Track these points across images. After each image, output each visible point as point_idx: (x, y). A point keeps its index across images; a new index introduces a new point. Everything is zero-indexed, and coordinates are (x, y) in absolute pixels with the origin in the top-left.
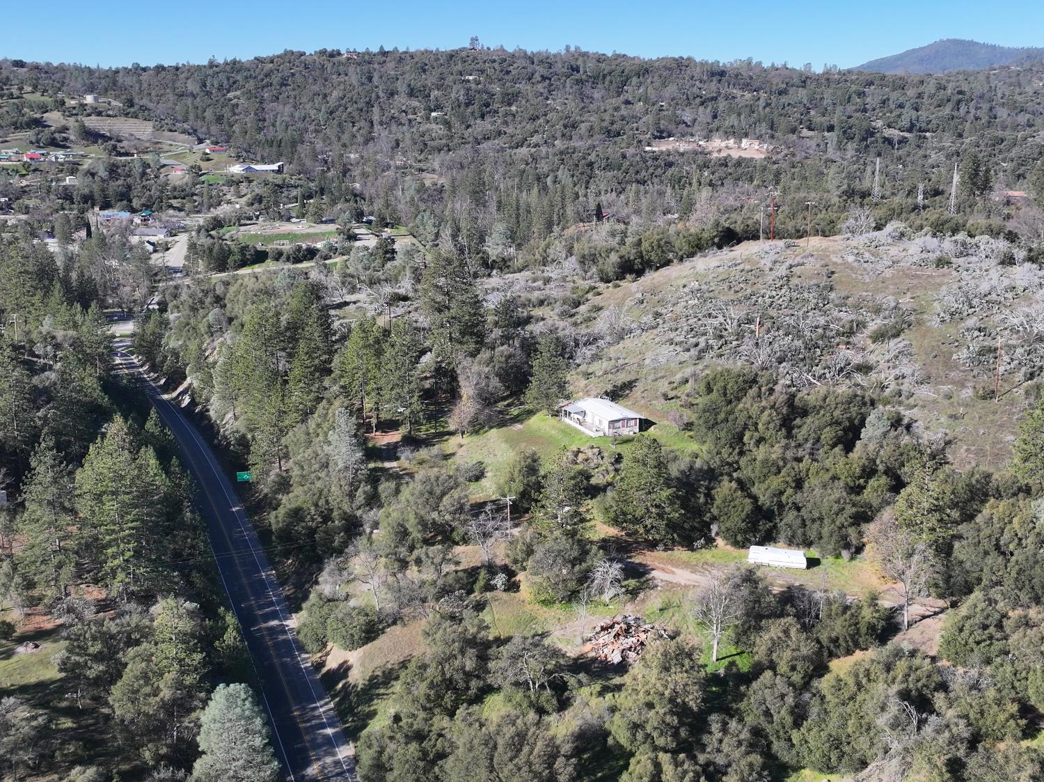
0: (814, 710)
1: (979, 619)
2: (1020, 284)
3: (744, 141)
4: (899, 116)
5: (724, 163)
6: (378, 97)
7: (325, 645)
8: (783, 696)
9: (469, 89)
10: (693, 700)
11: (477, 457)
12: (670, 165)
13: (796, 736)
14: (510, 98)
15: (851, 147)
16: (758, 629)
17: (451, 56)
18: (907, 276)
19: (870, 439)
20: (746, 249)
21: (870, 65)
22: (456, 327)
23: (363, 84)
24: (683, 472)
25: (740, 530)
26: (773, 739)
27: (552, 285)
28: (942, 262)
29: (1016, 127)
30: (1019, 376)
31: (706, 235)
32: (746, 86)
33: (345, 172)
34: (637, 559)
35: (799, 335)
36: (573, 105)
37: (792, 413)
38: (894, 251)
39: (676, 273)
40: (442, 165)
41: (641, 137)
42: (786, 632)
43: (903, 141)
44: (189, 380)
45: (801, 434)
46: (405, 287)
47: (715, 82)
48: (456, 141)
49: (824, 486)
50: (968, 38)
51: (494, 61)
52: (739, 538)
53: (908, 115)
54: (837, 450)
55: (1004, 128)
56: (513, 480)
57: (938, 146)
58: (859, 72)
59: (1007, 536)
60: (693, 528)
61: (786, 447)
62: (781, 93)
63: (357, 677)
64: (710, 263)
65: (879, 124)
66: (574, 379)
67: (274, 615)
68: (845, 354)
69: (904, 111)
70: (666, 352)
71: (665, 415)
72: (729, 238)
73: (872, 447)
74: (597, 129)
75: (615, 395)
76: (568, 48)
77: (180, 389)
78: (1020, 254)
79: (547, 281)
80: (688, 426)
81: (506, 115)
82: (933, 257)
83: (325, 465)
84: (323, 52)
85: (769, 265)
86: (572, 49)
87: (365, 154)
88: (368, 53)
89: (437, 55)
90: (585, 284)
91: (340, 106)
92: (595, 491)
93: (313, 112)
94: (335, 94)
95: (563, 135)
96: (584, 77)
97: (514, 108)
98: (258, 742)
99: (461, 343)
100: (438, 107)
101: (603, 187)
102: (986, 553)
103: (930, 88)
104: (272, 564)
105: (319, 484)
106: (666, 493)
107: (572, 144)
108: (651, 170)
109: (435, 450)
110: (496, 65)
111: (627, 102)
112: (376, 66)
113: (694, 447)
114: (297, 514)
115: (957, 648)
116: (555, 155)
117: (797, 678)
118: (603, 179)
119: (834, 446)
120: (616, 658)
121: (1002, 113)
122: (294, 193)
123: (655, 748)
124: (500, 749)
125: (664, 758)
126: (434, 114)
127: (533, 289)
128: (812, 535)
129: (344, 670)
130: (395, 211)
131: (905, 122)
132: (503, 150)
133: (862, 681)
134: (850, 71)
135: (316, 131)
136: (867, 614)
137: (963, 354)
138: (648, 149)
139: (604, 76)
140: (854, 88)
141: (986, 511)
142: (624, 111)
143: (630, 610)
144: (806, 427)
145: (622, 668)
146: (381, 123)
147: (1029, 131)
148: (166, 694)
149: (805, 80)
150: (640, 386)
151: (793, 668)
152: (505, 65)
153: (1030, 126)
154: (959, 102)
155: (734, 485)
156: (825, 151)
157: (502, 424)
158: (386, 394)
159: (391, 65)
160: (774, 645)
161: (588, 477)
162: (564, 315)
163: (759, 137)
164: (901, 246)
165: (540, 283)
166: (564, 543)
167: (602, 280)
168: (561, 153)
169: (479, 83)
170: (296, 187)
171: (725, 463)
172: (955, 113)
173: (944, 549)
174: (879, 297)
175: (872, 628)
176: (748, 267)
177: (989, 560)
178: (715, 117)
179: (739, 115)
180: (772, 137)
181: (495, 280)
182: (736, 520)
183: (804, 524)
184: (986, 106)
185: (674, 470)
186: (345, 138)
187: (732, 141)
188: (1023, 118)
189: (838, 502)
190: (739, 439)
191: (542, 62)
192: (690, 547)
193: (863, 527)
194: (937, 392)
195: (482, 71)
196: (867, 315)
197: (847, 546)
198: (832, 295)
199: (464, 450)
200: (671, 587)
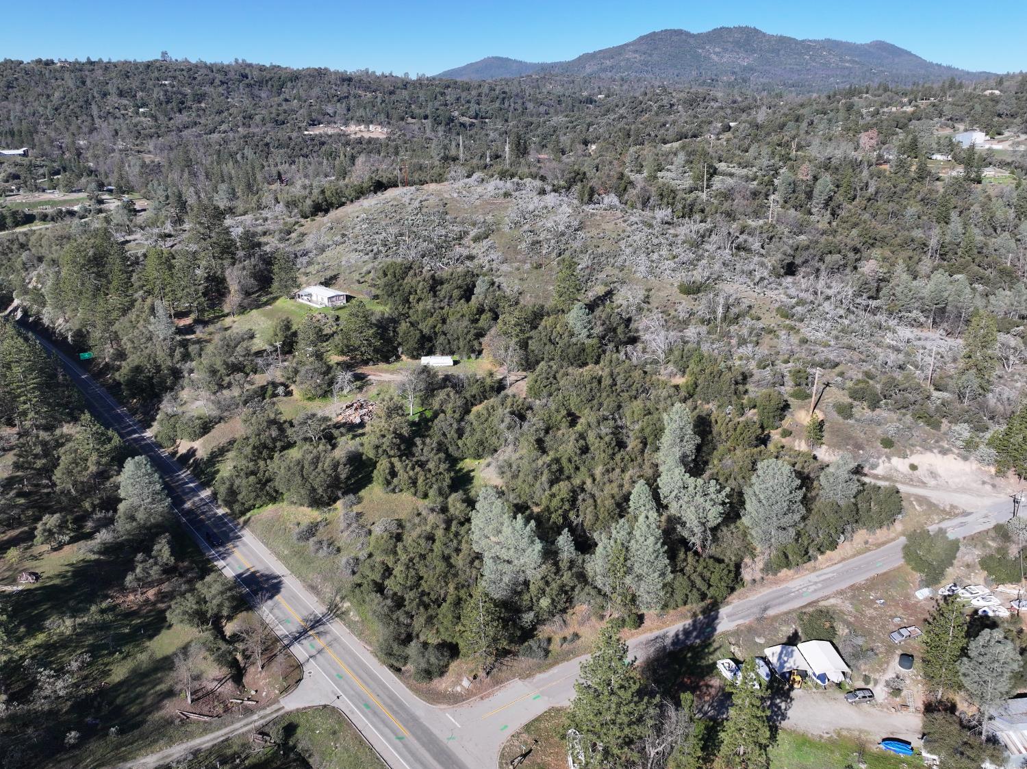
0: (468, 429)
1: (544, 375)
2: (550, 205)
3: (371, 126)
4: (468, 108)
5: (360, 141)
6: (94, 97)
7: (175, 442)
8: (451, 425)
9: (166, 91)
10: (405, 431)
11: (248, 327)
12: (323, 144)
13: (460, 443)
14: (200, 98)
15: (441, 129)
16: (433, 396)
17: (148, 66)
18: (488, 203)
19: (479, 294)
20: (391, 193)
21: (445, 73)
23: (78, 87)
25: (414, 349)
26: (448, 446)
27: (269, 222)
28: (507, 195)
29: (539, 115)
30: (554, 255)
31: (365, 185)
32: (367, 88)
33: (79, 154)
34: (359, 371)
35: (431, 241)
36: (247, 102)
37: (435, 284)
38: (479, 189)
39: (349, 209)
40: (155, 147)
41: (300, 125)
42: (448, 395)
43: (472, 125)
44: (16, 302)
45: (441, 294)
47: (346, 86)
48: (163, 130)
49: (458, 320)
50: (504, 56)
51: (183, 70)
52: (415, 353)
53: (474, 107)
54: (462, 301)
55: (532, 116)
56: (276, 335)
57: (494, 128)
58: (440, 78)
59: (554, 334)
60: (388, 351)
61: (434, 302)
62: (392, 93)
63: (202, 454)
64: (370, 202)
65: (456, 114)
67: (135, 432)
68: (458, 250)
69: (471, 105)
70: (354, 256)
71: (361, 293)
72: (380, 186)
73: (481, 297)
74: (268, 119)
75: (326, 284)
76: (236, 61)
77: (10, 309)
78: (548, 188)
79: (265, 220)
80: (377, 297)
81: (198, 110)
82: (502, 192)
83: (151, 339)
84: (39, 61)
85: (408, 201)
86: (240, 61)
87: (91, 140)
88: (77, 62)
89: (136, 65)
90: (292, 220)
91: (63, 104)
92: (326, 338)
93: (41, 109)
94: (57, 94)
95: (244, 124)
96: (252, 82)
97: (203, 105)
98: (158, 487)
100: (144, 105)
101: (278, 160)
102: (545, 344)
103: (485, 90)
104: (121, 403)
105: (148, 351)
107: (251, 130)
108: (310, 148)
109: (217, 326)
110: (185, 73)
111: (286, 100)
112: (87, 73)
113: (381, 308)
114: (137, 369)
115: (535, 392)
116: (240, 138)
117: (456, 416)
118: (278, 155)
119: (461, 299)
120: (358, 421)
121: (530, 106)
122: (41, 171)
123: (390, 457)
124: (306, 466)
125: (395, 460)
126: (141, 110)
127: (257, 225)
128: (454, 348)
129: (192, 452)
130: (128, 182)
131: (472, 113)
132: (200, 135)
133: (491, 411)
134: (434, 78)
135: (46, 124)
136: (488, 381)
137: (524, 245)
138: (306, 133)
139: (267, 81)
140: (438, 89)
141: (543, 323)
142: (285, 106)
143: (360, 397)
144: (444, 290)
145: (362, 425)
146: (100, 117)
147: (546, 117)
148: (93, 469)
149: (406, 84)
150: (342, 277)
151: (454, 412)
152: (191, 73)
153: (547, 114)
154: (504, 99)
155: (408, 324)
156: (425, 133)
157: (259, 307)
158: (179, 294)
159: (99, 72)
160: (443, 402)
162: (281, 240)
163: (380, 124)
164: (483, 186)
165: (260, 221)
166: (316, 364)
167: (302, 217)
168: (245, 137)
169: (173, 86)
170: (42, 167)
171: (401, 314)
172: (502, 106)
173: (524, 345)
174: (474, 217)
175: (492, 388)
176: (395, 203)
177: (547, 347)
178: (349, 110)
179: (365, 108)
180: (389, 123)
182: (412, 343)
183: (449, 343)
184: (520, 101)
186: (73, 128)
187: (362, 127)
188: (542, 109)
189: (466, 327)
190: (408, 301)
191: (219, 71)
192: (388, 362)
193: (481, 340)
194: (512, 267)
195: (175, 78)
196: (468, 227)
197: (473, 351)
198: (448, 217)
199: (237, 324)
200: (380, 383)
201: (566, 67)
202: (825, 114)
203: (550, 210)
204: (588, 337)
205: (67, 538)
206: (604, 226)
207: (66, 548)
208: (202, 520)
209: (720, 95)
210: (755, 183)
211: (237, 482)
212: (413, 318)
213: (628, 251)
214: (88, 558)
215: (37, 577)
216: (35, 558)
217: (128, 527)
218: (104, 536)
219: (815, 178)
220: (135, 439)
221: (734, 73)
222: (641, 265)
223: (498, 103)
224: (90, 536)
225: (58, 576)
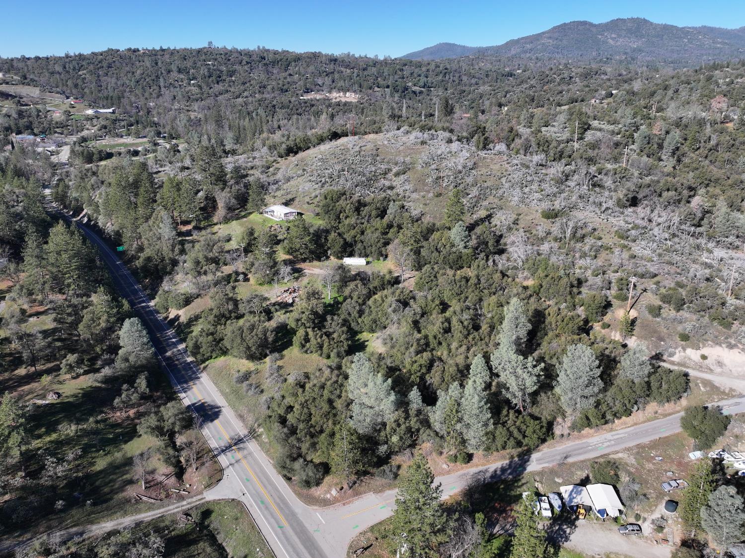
0: (367, 311)
1: (428, 274)
3: (347, 93)
4: (419, 80)
5: (339, 104)
7: (168, 310)
8: (354, 307)
9: (209, 69)
10: (320, 310)
11: (227, 233)
12: (313, 105)
13: (360, 320)
14: (231, 73)
16: (346, 286)
17: (199, 52)
18: (409, 149)
19: (391, 214)
20: (343, 140)
22: (213, 178)
23: (153, 67)
24: (315, 231)
25: (339, 252)
26: (351, 322)
27: (257, 160)
28: (423, 143)
30: (451, 187)
31: (325, 135)
32: (347, 66)
33: (148, 112)
34: (298, 266)
36: (263, 76)
37: (360, 206)
38: (404, 139)
39: (311, 152)
40: (199, 108)
41: (298, 92)
42: (356, 286)
43: (421, 92)
44: (85, 210)
45: (363, 214)
46: (188, 162)
47: (332, 64)
48: (205, 95)
49: (372, 233)
51: (221, 54)
52: (339, 255)
53: (423, 80)
54: (378, 219)
56: (244, 239)
57: (436, 94)
60: (321, 253)
61: (358, 218)
62: (365, 69)
63: (183, 319)
64: (326, 147)
65: (410, 84)
66: (268, 198)
69: (421, 78)
70: (309, 185)
71: (308, 211)
72: (335, 136)
73: (391, 217)
74: (276, 88)
75: (286, 204)
77: (82, 215)
79: (254, 158)
80: (318, 214)
81: (230, 82)
82: (420, 140)
83: (160, 239)
85: (352, 147)
86: (261, 48)
87: (158, 103)
88: (154, 50)
89: (191, 51)
90: (272, 159)
91: (142, 78)
92: (278, 242)
93: (127, 82)
94: (139, 72)
95: (259, 92)
96: (268, 62)
97: (233, 78)
98: (145, 340)
99: (216, 185)
100: (194, 78)
101: (280, 117)
103: (432, 67)
104: (139, 282)
105: (157, 247)
106: (308, 238)
107: (264, 96)
108: (304, 108)
109: (209, 230)
110: (223, 56)
111: (290, 75)
112: (159, 57)
113: (321, 222)
114: (149, 259)
115: (419, 286)
117: (360, 301)
118: (281, 113)
119: (377, 217)
120: (290, 301)
122: (123, 123)
123: (306, 327)
124: (245, 331)
125: (310, 330)
126: (192, 82)
127: (248, 162)
128: (368, 252)
129: (177, 317)
130: (177, 131)
131: (421, 84)
132: (229, 100)
133: (384, 298)
135: (130, 92)
137: (430, 180)
138: (301, 98)
139: (278, 62)
140: (398, 67)
142: (289, 79)
143: (296, 285)
144: (365, 211)
145: (293, 304)
148: (103, 325)
149: (375, 63)
150: (297, 200)
151: (359, 298)
152: (227, 56)
154: (446, 73)
155: (336, 234)
156: (385, 98)
157: (238, 219)
158: (184, 208)
159: (167, 56)
160: (352, 291)
161: (276, 237)
162: (262, 173)
163: (355, 92)
164: (407, 136)
165: (251, 159)
166: (267, 260)
167: (279, 157)
168: (259, 101)
169: (214, 66)
170: (123, 120)
171: (333, 227)
172: (444, 79)
174: (397, 158)
178: (333, 82)
179: (345, 81)
180: (360, 91)
181: (230, 159)
182: (337, 248)
183: (365, 249)
184: (457, 75)
185: (311, 230)
186: (147, 95)
187: (342, 94)
189: (377, 238)
190: (338, 217)
191: (246, 54)
192: (320, 260)
193: (387, 247)
194: (419, 195)
195: (216, 59)
196: (392, 166)
197: (382, 255)
198: (378, 158)
199: (222, 230)
200: (312, 275)
201: (497, 50)
202: (689, 84)
203: (454, 154)
204: (465, 247)
205: (82, 371)
206: (492, 166)
207: (82, 378)
208: (176, 365)
209: (609, 70)
210: (619, 136)
211: (201, 339)
212: (341, 230)
213: (507, 185)
214: (94, 385)
215: (59, 395)
216: (60, 383)
217: (123, 366)
218: (107, 371)
219: (667, 133)
220: (143, 306)
221: (626, 53)
222: (515, 196)
223: (441, 75)
224: (97, 371)
225: (73, 396)
